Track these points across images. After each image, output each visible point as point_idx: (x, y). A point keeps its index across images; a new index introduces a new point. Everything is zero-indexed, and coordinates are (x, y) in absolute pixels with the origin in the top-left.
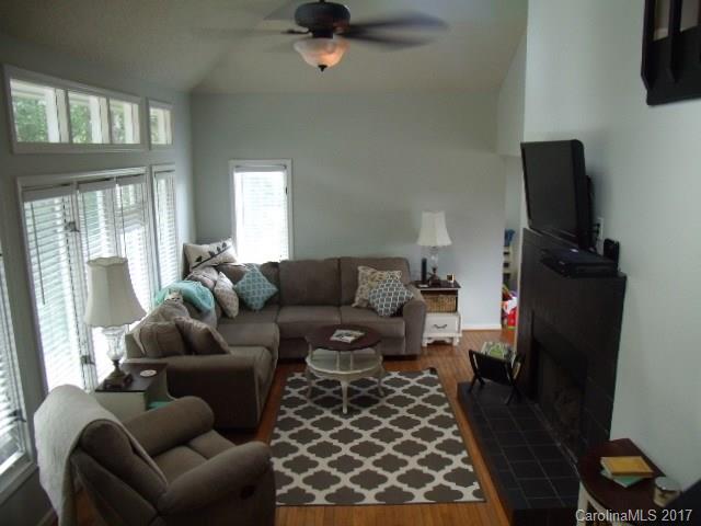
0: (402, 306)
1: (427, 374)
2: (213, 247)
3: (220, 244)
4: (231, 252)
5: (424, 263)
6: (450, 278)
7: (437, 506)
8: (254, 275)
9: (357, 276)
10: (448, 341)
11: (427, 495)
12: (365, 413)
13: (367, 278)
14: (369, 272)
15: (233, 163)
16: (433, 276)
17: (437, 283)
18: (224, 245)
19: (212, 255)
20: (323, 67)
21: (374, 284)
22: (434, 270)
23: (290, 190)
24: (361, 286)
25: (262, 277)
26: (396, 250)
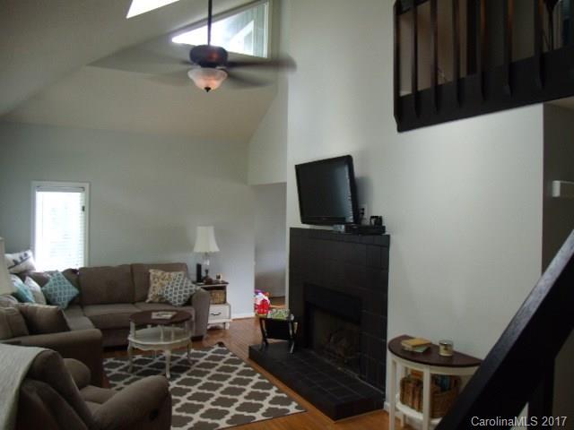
0: (191, 296)
1: (217, 348)
2: (16, 256)
3: (22, 254)
4: (31, 261)
5: (199, 267)
6: (219, 277)
7: (275, 420)
8: (59, 279)
9: (149, 277)
10: (222, 326)
11: (263, 414)
12: (184, 376)
13: (158, 278)
14: (159, 273)
15: (35, 183)
16: (207, 277)
17: (210, 282)
18: (26, 255)
19: (16, 263)
20: (208, 89)
21: (165, 282)
22: (207, 271)
23: (87, 209)
24: (153, 285)
25: (66, 281)
26: (176, 258)
